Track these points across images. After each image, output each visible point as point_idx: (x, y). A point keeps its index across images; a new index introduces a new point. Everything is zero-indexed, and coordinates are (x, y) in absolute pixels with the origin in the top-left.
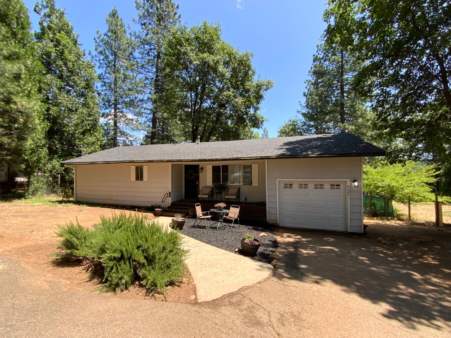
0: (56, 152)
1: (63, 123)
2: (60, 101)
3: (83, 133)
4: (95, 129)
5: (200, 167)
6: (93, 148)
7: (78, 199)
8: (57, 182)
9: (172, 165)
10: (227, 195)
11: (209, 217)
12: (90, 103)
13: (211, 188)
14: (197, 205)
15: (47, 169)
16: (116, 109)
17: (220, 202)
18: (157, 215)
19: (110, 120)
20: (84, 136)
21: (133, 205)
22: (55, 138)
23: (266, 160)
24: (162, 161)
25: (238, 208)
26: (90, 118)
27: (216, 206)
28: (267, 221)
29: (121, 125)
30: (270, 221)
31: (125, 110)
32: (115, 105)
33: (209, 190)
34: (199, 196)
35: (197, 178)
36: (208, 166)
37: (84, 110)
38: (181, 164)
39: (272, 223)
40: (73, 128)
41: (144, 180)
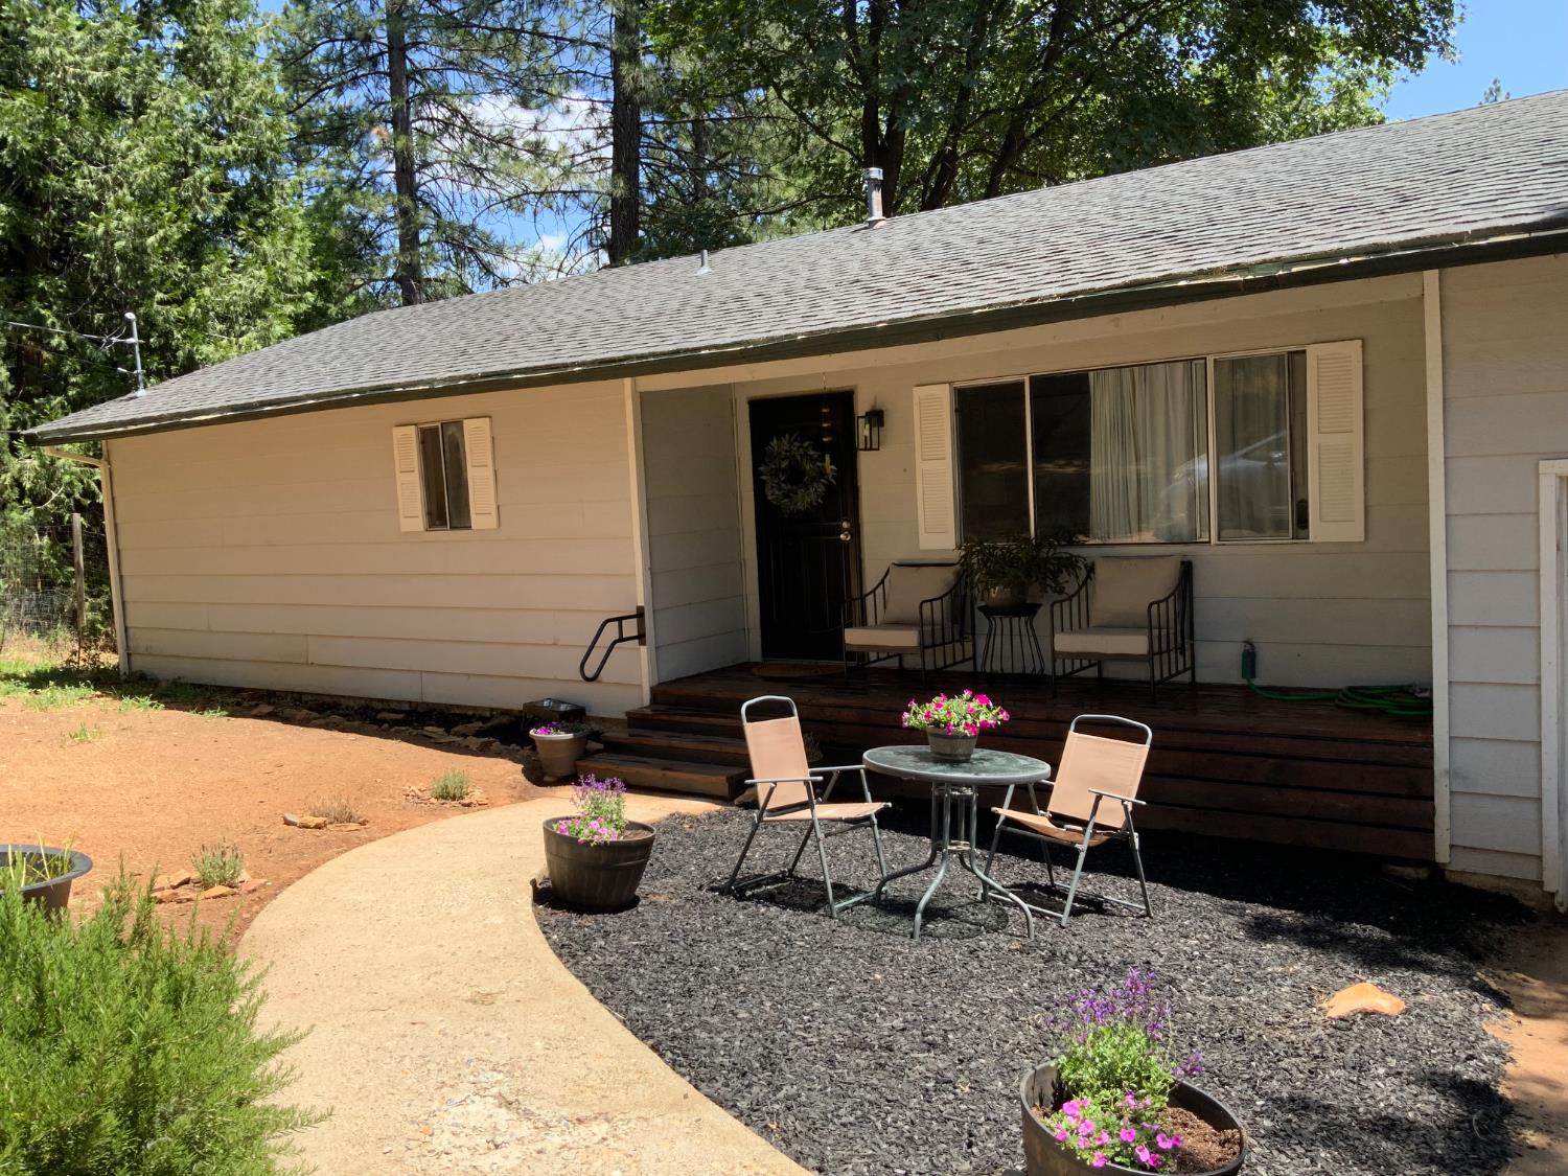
0: (54, 384)
1: (74, 196)
2: (41, 52)
4: (264, 214)
5: (862, 406)
7: (139, 663)
8: (68, 558)
9: (645, 401)
10: (1085, 625)
11: (870, 808)
12: (217, 46)
13: (948, 575)
15: (18, 483)
16: (400, 76)
20: (197, 268)
22: (42, 296)
23: (1431, 277)
24: (560, 375)
25: (1139, 737)
26: (222, 148)
27: (910, 720)
28: (1442, 855)
31: (455, 80)
32: (398, 49)
34: (853, 637)
35: (844, 495)
36: (919, 392)
37: (183, 100)
38: (725, 390)
39: (1489, 885)
40: (127, 219)
41: (476, 520)
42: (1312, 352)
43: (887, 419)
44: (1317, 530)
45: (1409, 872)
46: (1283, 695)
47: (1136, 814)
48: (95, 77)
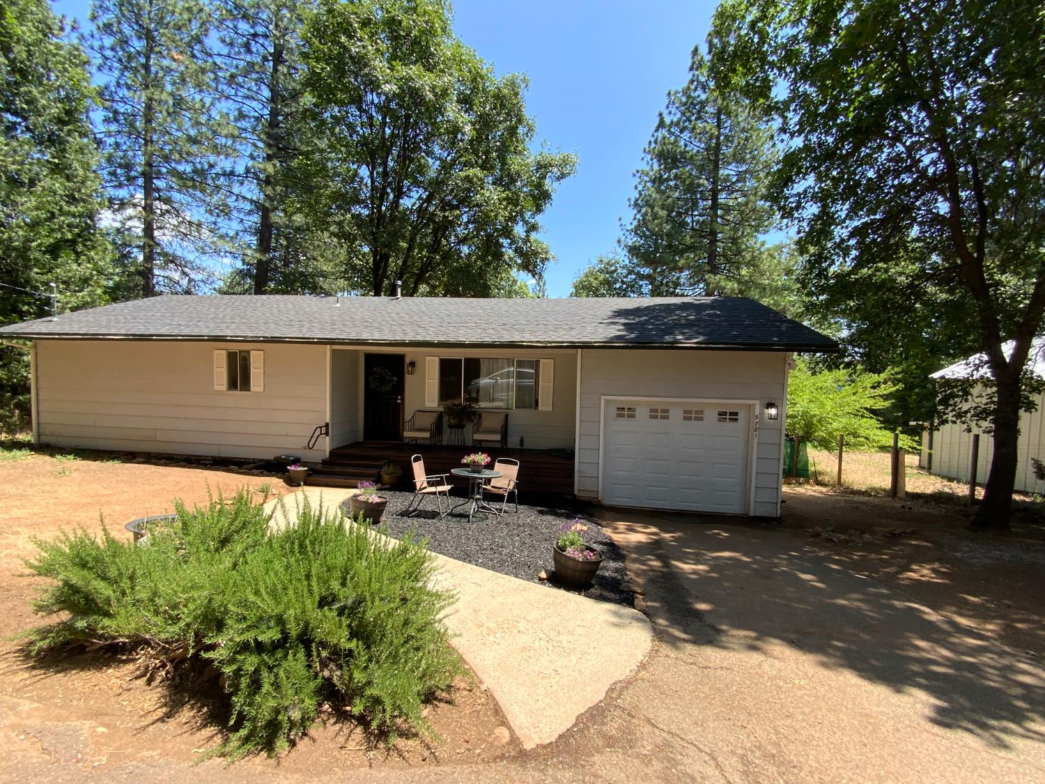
3: (54, 250)
4: (90, 240)
5: (408, 360)
6: (85, 292)
7: (44, 439)
9: (334, 352)
10: (478, 432)
11: (446, 488)
12: (76, 165)
13: (435, 415)
14: (417, 460)
16: (149, 189)
17: (476, 452)
18: (292, 482)
19: (130, 218)
20: (55, 259)
21: (223, 455)
23: (579, 350)
24: (308, 342)
25: (515, 464)
26: (73, 209)
27: (464, 461)
28: (576, 492)
29: (164, 237)
30: (582, 494)
31: (176, 196)
32: (148, 177)
33: (432, 418)
34: (406, 434)
35: (400, 389)
36: (428, 358)
37: (57, 185)
38: (357, 351)
40: (21, 233)
41: (252, 388)
42: (542, 361)
43: (416, 365)
44: (540, 407)
46: (532, 451)
48: (13, 167)
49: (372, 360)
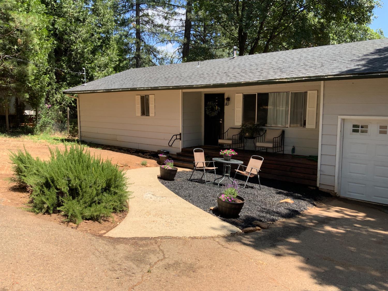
0: (64, 79)
1: (70, 40)
2: (65, 10)
3: (94, 52)
4: (108, 44)
5: (226, 97)
6: (105, 71)
7: (83, 139)
8: (66, 117)
9: (184, 94)
10: (264, 141)
11: (214, 168)
12: (100, 8)
13: (240, 130)
14: (196, 151)
15: (56, 100)
17: (227, 149)
18: (160, 163)
19: (131, 29)
20: (94, 56)
22: (63, 60)
23: (322, 82)
25: (261, 159)
26: (101, 30)
27: (221, 153)
28: (318, 185)
30: (322, 187)
33: (237, 132)
34: (220, 141)
35: (221, 114)
36: (236, 94)
37: (93, 20)
38: (201, 92)
39: (326, 191)
40: (81, 45)
41: (150, 115)
42: (309, 92)
43: (230, 99)
44: (307, 126)
45: (312, 188)
46: (299, 157)
47: (259, 172)
48: (76, 15)
49: (208, 97)
